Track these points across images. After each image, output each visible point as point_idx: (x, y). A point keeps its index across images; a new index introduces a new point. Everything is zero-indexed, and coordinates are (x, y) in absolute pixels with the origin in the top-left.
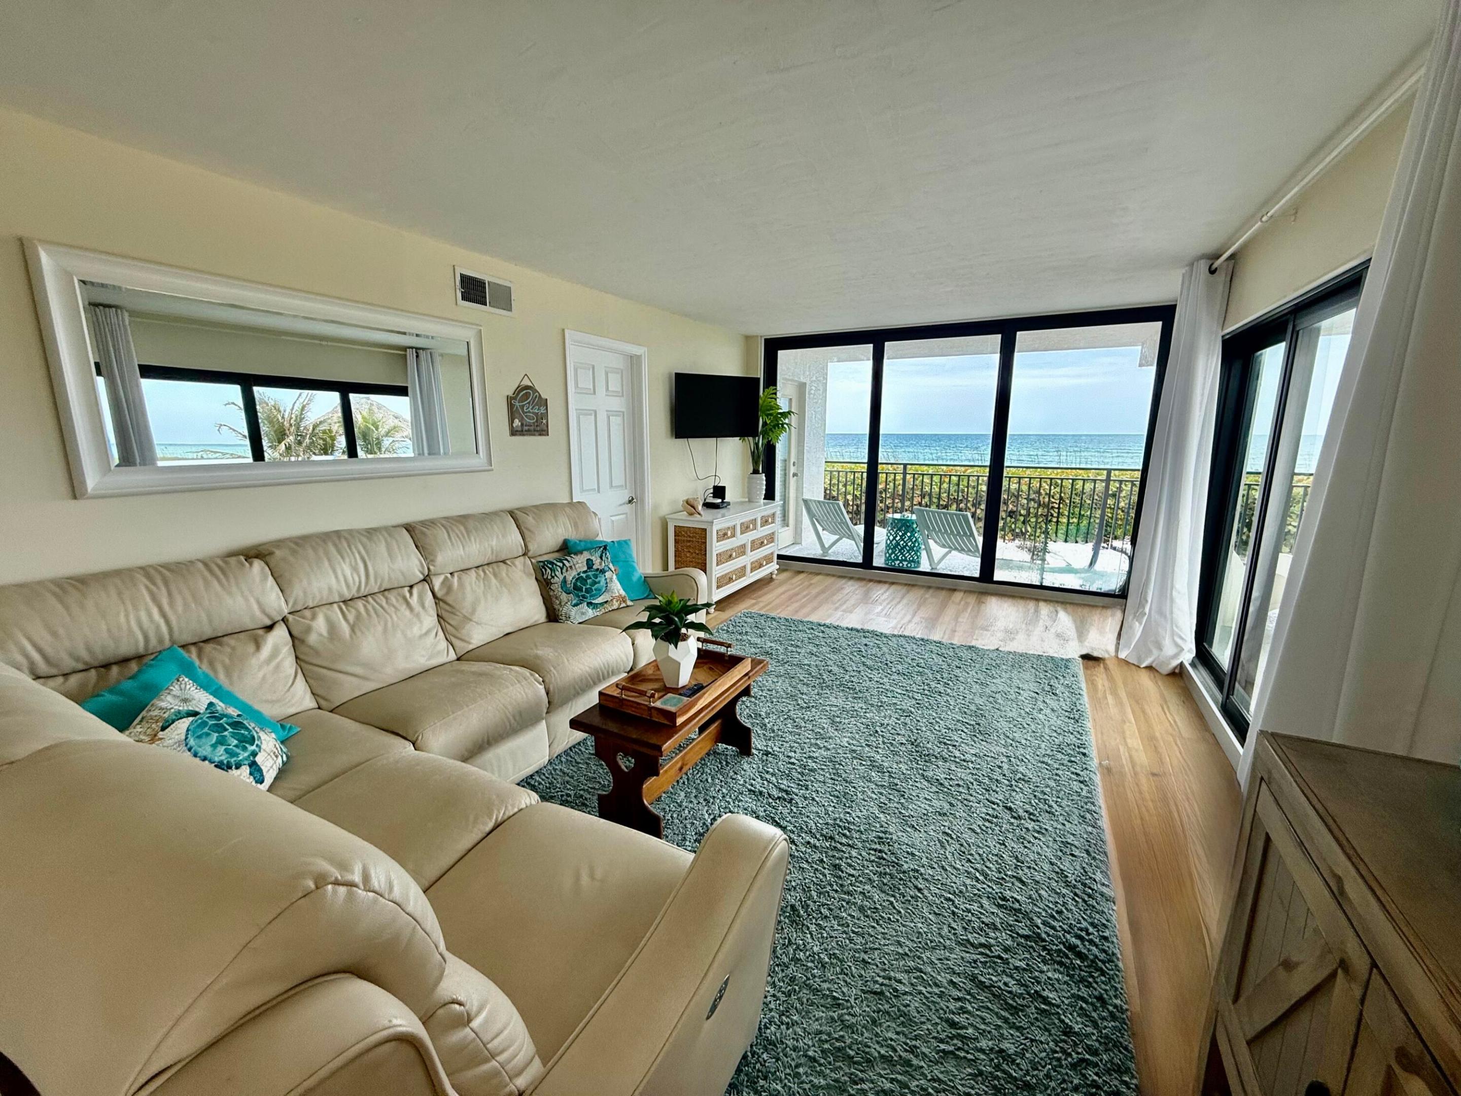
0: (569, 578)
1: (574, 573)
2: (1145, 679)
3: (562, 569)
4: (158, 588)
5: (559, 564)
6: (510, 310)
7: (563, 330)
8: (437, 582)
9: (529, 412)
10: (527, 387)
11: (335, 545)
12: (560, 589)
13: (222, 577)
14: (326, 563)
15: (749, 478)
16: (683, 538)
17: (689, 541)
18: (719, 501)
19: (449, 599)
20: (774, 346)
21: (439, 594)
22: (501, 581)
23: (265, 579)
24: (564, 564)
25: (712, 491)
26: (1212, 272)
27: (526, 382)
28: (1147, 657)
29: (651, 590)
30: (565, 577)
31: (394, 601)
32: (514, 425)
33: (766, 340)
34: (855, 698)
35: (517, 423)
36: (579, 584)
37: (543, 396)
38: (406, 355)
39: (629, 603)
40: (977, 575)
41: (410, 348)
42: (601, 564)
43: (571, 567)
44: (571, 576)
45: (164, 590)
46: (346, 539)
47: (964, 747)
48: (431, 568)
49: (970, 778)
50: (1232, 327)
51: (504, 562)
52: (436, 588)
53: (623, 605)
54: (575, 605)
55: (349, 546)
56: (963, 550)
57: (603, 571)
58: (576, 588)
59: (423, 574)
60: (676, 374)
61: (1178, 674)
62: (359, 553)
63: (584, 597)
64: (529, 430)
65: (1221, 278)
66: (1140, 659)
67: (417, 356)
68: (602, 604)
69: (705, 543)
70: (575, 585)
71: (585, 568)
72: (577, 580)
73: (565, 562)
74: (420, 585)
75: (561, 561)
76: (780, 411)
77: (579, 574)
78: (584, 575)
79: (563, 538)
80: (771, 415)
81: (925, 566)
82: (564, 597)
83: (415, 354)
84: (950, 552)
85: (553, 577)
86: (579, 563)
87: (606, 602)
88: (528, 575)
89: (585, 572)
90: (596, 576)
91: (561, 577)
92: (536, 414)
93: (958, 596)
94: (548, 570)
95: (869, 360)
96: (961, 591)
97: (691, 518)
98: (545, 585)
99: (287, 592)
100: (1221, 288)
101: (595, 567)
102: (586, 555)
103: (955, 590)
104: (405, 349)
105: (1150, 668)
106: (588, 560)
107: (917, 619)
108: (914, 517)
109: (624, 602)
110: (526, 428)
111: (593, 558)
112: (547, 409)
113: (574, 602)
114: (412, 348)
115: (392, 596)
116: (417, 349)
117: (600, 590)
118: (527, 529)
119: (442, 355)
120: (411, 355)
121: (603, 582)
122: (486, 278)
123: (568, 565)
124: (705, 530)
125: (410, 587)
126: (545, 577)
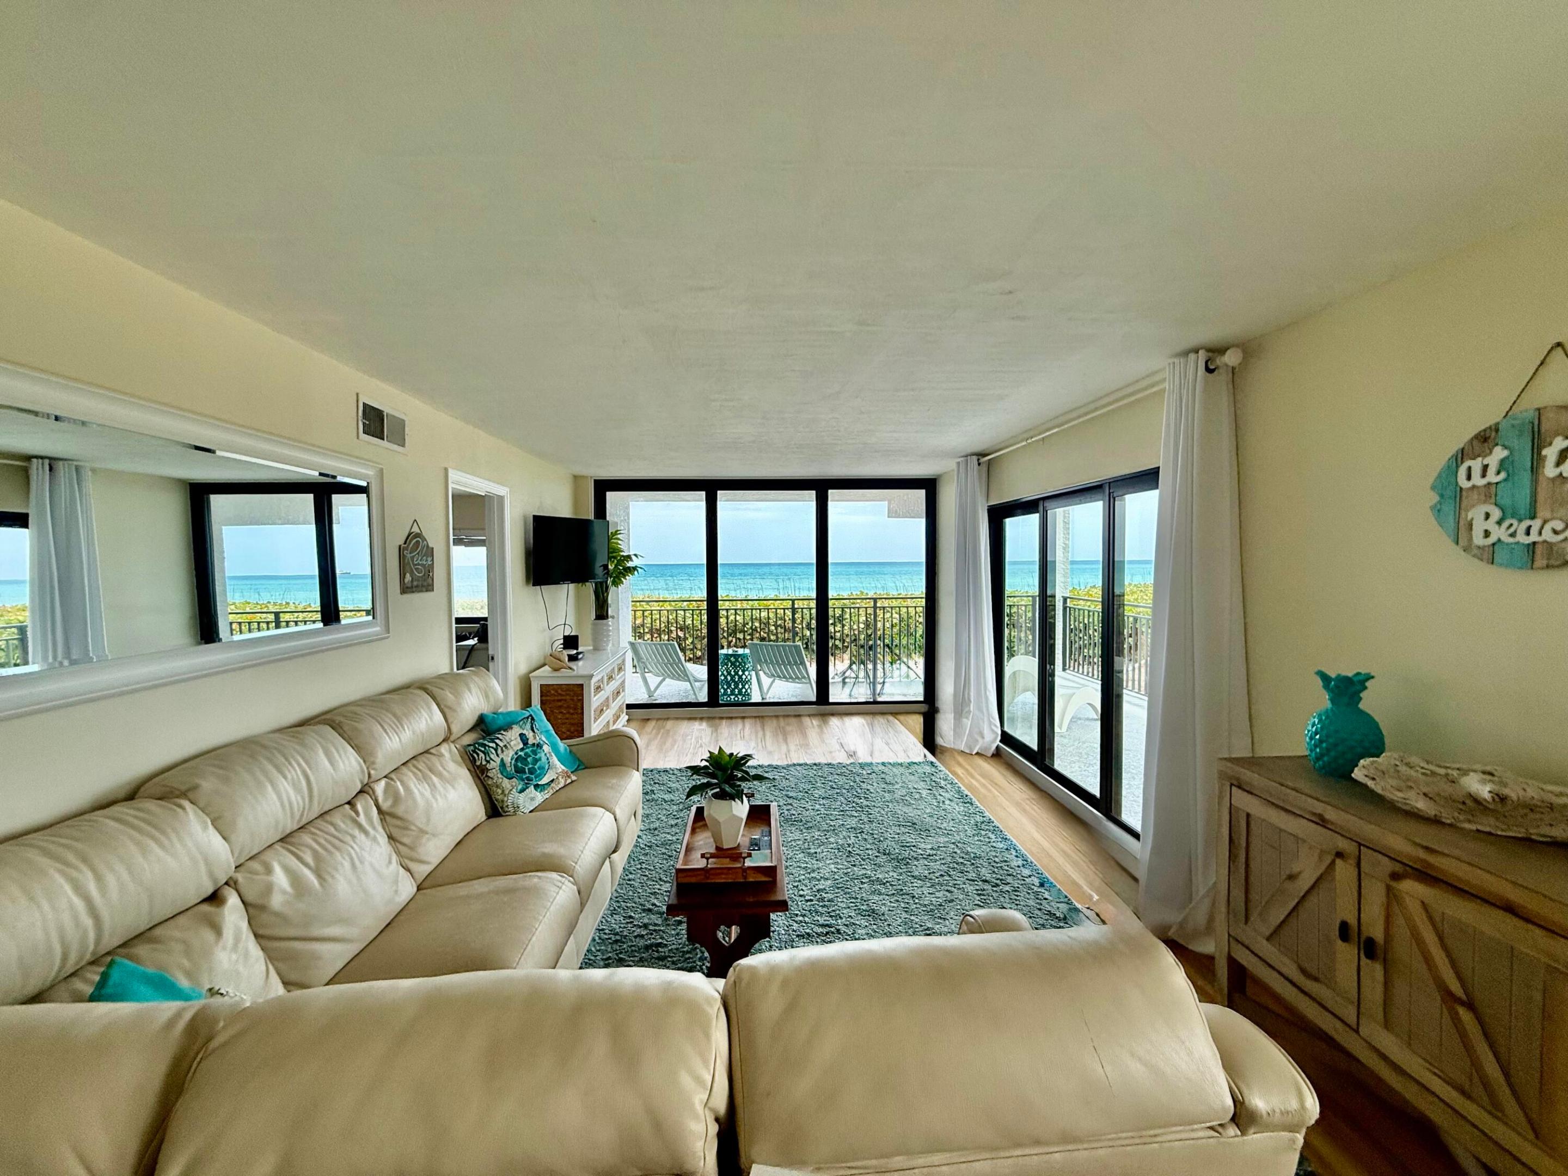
0: (508, 760)
1: (511, 753)
3: (496, 750)
5: (491, 745)
6: (403, 445)
7: (446, 470)
8: (380, 788)
9: (418, 564)
10: (418, 535)
11: (270, 760)
12: (500, 776)
13: (154, 831)
14: (270, 788)
15: (594, 624)
16: (552, 698)
17: (560, 701)
18: (575, 652)
19: (400, 811)
20: (603, 487)
21: (385, 806)
22: (440, 776)
23: (205, 828)
24: (497, 745)
25: (562, 641)
26: (979, 464)
27: (415, 529)
28: (975, 746)
29: (579, 760)
30: (502, 760)
31: (342, 825)
32: (406, 581)
33: (596, 481)
34: (807, 829)
35: (408, 578)
36: (520, 765)
37: (430, 545)
38: (26, 472)
39: (574, 778)
40: (814, 699)
41: (37, 457)
42: (535, 738)
43: (505, 746)
44: (508, 756)
46: (276, 748)
47: (923, 846)
48: (372, 772)
49: (944, 868)
50: (993, 502)
51: (427, 752)
52: (380, 800)
53: (569, 781)
54: (522, 791)
55: (287, 759)
56: (798, 678)
57: (539, 746)
58: (519, 771)
59: (362, 782)
60: (536, 518)
61: (998, 754)
62: (299, 765)
63: (528, 779)
64: (417, 586)
65: (984, 468)
67: (51, 469)
68: (548, 784)
69: (582, 700)
70: (516, 766)
71: (521, 746)
72: (517, 760)
73: (497, 741)
74: (360, 796)
75: (493, 742)
76: (622, 554)
77: (516, 753)
78: (522, 753)
79: (480, 712)
80: (615, 557)
81: (756, 698)
82: (506, 783)
83: (47, 468)
84: (779, 683)
85: (488, 762)
86: (512, 738)
87: (552, 781)
88: (460, 765)
89: (522, 750)
90: (535, 753)
91: (498, 760)
92: (423, 565)
94: (482, 755)
95: (703, 506)
96: (801, 716)
97: (556, 674)
98: (480, 773)
99: (233, 838)
100: (984, 475)
101: (530, 742)
102: (516, 731)
104: (29, 458)
105: (977, 754)
106: (522, 735)
107: (792, 747)
108: (747, 651)
109: (569, 777)
110: (415, 583)
111: (525, 732)
112: (433, 560)
113: (520, 787)
114: (42, 458)
115: (337, 818)
116: (50, 458)
117: (543, 768)
118: (446, 706)
119: (94, 470)
120: (38, 469)
121: (544, 759)
122: (386, 409)
123: (501, 744)
124: (582, 685)
125: (349, 803)
126: (478, 763)
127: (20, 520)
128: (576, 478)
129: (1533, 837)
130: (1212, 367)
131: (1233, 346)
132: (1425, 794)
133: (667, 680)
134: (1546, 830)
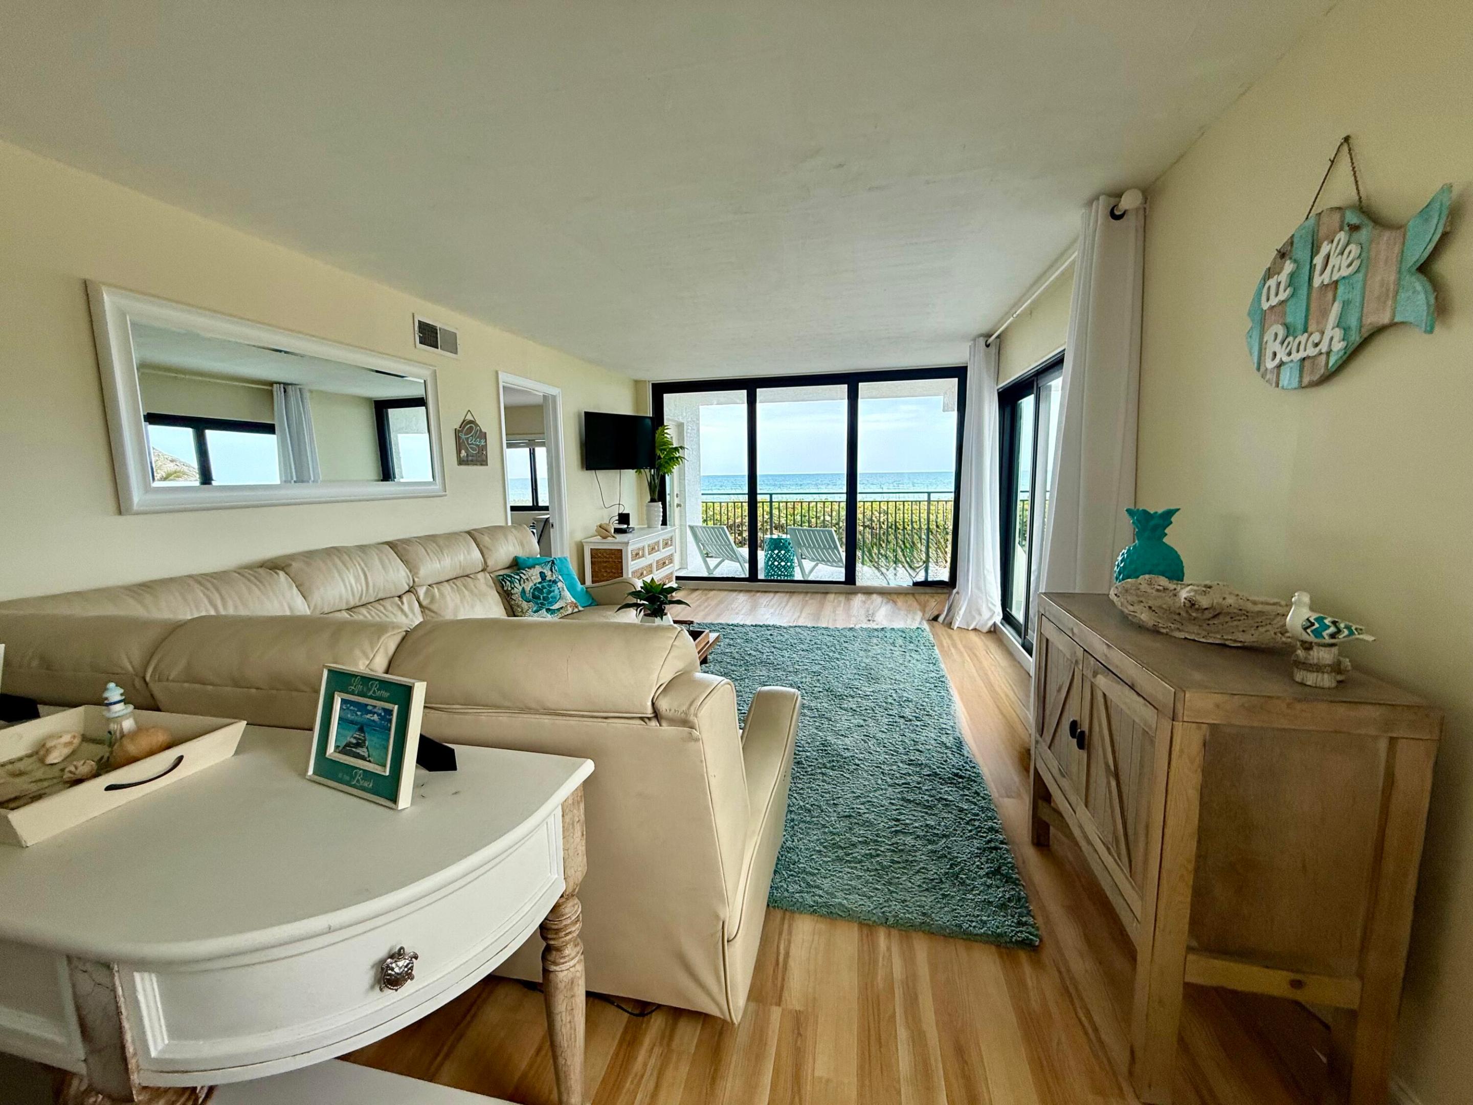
0: (528, 589)
1: (531, 584)
2: (973, 637)
3: (519, 581)
4: (212, 593)
5: (516, 577)
6: (456, 353)
7: (497, 373)
8: (422, 592)
9: (472, 444)
10: (471, 422)
11: (340, 558)
12: (521, 599)
13: (258, 583)
14: (336, 575)
15: (648, 506)
16: (599, 560)
17: (606, 562)
18: (625, 526)
19: (434, 607)
20: (660, 390)
21: (424, 603)
22: (472, 592)
23: (290, 588)
24: (521, 577)
25: (617, 518)
26: (988, 346)
27: (469, 417)
28: (972, 623)
29: (593, 599)
30: (523, 588)
31: (390, 608)
32: (462, 455)
33: (653, 385)
34: (775, 669)
35: (463, 453)
36: (536, 593)
37: (483, 430)
38: (271, 392)
39: (581, 608)
40: (843, 579)
41: (277, 383)
42: (552, 576)
43: (527, 579)
44: (528, 587)
45: (217, 595)
46: (345, 553)
47: (863, 688)
48: (416, 579)
49: (873, 705)
51: (467, 576)
52: (421, 598)
53: (576, 610)
54: (536, 612)
55: (350, 559)
56: (829, 561)
57: (555, 582)
58: (534, 597)
59: (409, 585)
60: (586, 413)
61: (994, 631)
62: (360, 565)
63: (542, 604)
64: (472, 461)
65: (993, 350)
66: (968, 625)
67: (285, 392)
68: (558, 610)
69: (622, 562)
70: (533, 594)
71: (540, 580)
72: (534, 590)
73: (522, 575)
74: (407, 595)
75: (518, 574)
76: (671, 446)
77: (535, 585)
78: (540, 586)
79: (514, 556)
80: (665, 450)
81: (798, 576)
82: (525, 605)
83: (282, 390)
84: (817, 565)
85: (513, 588)
86: (534, 575)
87: (562, 608)
88: (491, 587)
89: (540, 583)
90: (550, 586)
91: (520, 588)
92: (478, 446)
93: (831, 597)
94: (508, 583)
95: (743, 403)
96: (832, 593)
97: (604, 541)
98: (506, 596)
99: (309, 599)
100: (993, 357)
101: (548, 578)
102: (538, 569)
103: (827, 593)
104: (271, 384)
105: (975, 630)
106: (541, 573)
107: (804, 615)
108: (789, 536)
109: (577, 607)
110: (470, 458)
111: (545, 571)
112: (486, 441)
113: (534, 609)
114: (279, 383)
115: (387, 603)
116: (285, 384)
117: (555, 598)
118: (485, 546)
119: (311, 391)
120: (278, 391)
121: (557, 592)
122: (438, 325)
123: (524, 577)
124: (621, 550)
125: (400, 597)
126: (505, 589)
127: (269, 429)
128: (637, 383)
129: (1227, 643)
130: (1117, 213)
131: (1128, 189)
132: (1150, 607)
133: (726, 561)
134: (1241, 637)
